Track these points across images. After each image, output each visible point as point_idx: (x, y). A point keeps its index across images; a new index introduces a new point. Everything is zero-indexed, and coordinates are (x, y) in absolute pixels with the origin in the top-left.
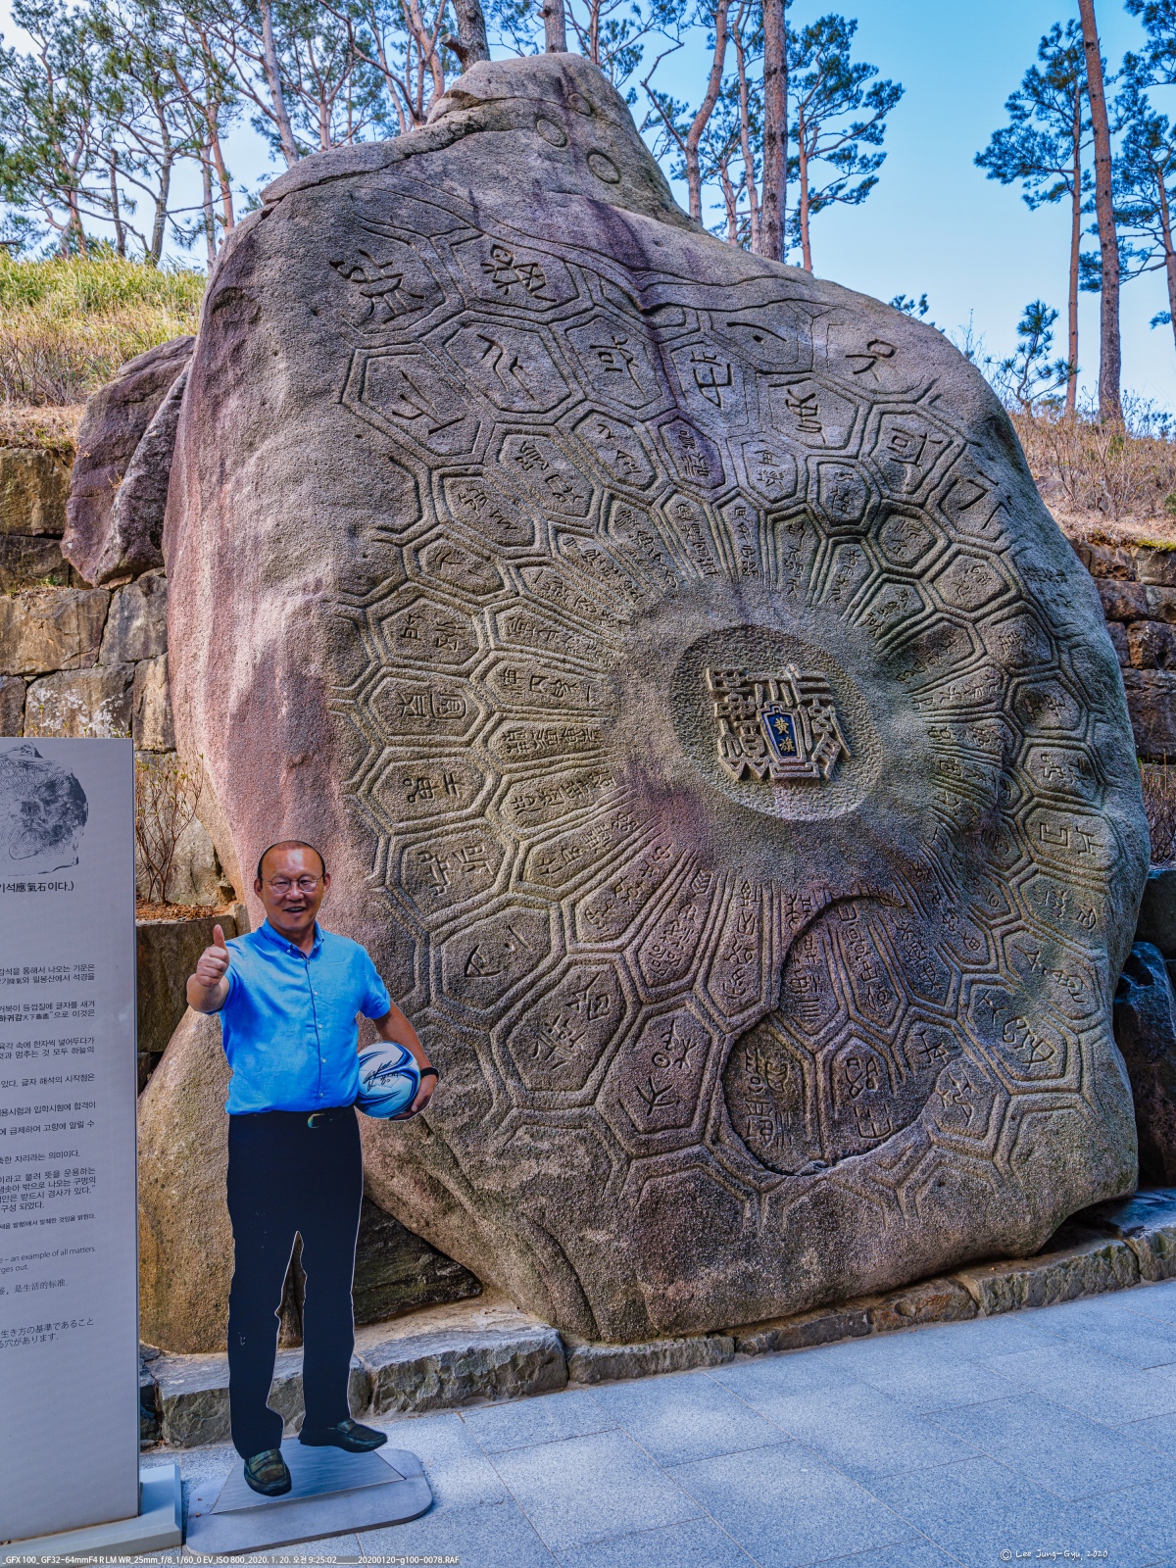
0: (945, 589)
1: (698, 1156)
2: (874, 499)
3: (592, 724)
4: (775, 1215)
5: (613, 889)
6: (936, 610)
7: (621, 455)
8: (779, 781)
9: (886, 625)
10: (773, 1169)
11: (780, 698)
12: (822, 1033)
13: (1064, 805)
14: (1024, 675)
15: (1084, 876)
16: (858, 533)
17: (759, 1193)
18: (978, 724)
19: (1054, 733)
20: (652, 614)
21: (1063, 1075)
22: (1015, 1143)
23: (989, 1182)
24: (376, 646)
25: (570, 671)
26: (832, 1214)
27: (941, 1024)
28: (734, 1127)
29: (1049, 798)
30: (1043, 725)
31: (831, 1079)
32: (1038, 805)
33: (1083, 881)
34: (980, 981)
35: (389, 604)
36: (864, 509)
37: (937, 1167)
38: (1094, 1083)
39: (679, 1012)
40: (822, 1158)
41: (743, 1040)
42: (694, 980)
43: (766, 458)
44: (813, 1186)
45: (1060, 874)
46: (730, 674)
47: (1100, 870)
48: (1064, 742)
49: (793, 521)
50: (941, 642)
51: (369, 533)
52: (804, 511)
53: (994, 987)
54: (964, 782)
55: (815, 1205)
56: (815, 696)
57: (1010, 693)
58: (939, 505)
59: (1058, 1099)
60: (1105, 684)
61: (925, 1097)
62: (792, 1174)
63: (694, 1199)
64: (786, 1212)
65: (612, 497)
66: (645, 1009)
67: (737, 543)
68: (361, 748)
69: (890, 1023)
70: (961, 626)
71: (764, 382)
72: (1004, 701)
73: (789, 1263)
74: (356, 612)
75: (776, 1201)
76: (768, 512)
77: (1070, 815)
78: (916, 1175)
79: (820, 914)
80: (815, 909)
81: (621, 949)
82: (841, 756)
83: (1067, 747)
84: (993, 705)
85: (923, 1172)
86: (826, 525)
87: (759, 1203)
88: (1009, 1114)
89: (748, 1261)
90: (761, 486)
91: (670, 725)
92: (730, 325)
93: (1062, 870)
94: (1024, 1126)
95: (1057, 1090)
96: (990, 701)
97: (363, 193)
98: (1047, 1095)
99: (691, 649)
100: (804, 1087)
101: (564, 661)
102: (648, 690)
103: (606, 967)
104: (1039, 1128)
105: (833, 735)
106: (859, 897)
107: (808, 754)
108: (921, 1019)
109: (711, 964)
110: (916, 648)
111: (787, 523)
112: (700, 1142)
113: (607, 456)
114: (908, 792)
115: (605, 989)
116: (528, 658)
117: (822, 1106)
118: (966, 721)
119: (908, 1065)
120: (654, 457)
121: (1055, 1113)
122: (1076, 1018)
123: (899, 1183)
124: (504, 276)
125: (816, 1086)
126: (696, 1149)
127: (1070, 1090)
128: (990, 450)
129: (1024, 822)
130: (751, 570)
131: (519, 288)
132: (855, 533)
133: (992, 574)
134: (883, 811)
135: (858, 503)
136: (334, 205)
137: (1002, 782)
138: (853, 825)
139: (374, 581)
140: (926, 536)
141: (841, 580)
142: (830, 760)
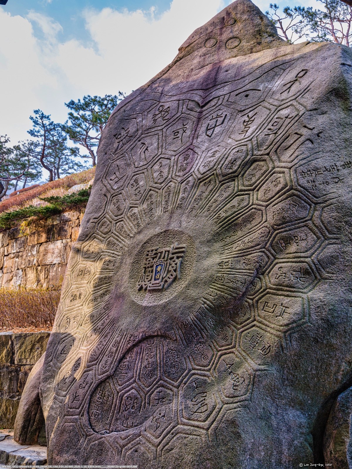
0: (261, 193)
1: (76, 419)
2: (248, 158)
3: (111, 274)
4: (87, 445)
5: (95, 330)
6: (252, 204)
7: (161, 172)
8: (149, 290)
9: (224, 217)
10: (93, 429)
11: (164, 258)
12: (123, 386)
13: (280, 292)
14: (282, 228)
15: (273, 328)
16: (235, 177)
17: (87, 436)
18: (249, 257)
19: (291, 255)
20: (140, 232)
21: (204, 421)
22: (168, 444)
23: (150, 456)
24: (80, 256)
25: (113, 257)
26: (102, 450)
27: (171, 390)
28: (88, 413)
29: (274, 289)
30: (287, 252)
31: (121, 402)
32: (268, 293)
33: (272, 331)
34: (198, 374)
35: (88, 242)
36: (240, 165)
37: (138, 444)
38: (216, 428)
39: (90, 372)
40: (109, 430)
41: (102, 383)
42: (98, 362)
43: (214, 154)
44: (100, 438)
45: (264, 327)
46: (152, 251)
47: (281, 326)
48: (295, 260)
49: (207, 180)
50: (249, 219)
51: (91, 221)
52: (213, 174)
53: (202, 378)
54: (224, 285)
55: (98, 445)
56: (175, 256)
57: (271, 239)
58: (276, 151)
59: (196, 431)
60: (346, 222)
61: (149, 417)
62: (97, 433)
63: (71, 432)
64: (90, 445)
65: (150, 190)
66: (85, 370)
67: (181, 196)
68: (67, 286)
69: (150, 386)
70: (260, 210)
71: (240, 115)
72: (267, 243)
73: (86, 461)
74: (79, 246)
75: (89, 440)
76: (199, 179)
77: (282, 297)
78: (129, 445)
79: (140, 342)
80: (137, 340)
81: (87, 349)
82: (175, 279)
83: (296, 262)
84: (259, 246)
85: (132, 445)
86: (220, 178)
87: (85, 439)
88: (172, 432)
89: (75, 456)
90: (202, 169)
91: (129, 272)
92: (237, 95)
93: (266, 325)
94: (175, 438)
95: (198, 427)
97: (128, 108)
98: (192, 428)
99: (145, 243)
100: (112, 404)
101: (113, 254)
102: (128, 261)
103: (82, 355)
104: (180, 441)
105: (175, 271)
106: (157, 336)
107: (163, 278)
108: (163, 386)
109: (103, 357)
110: (236, 225)
111: (204, 182)
112: (79, 415)
113: (156, 175)
114: (193, 293)
115: (80, 362)
117: (115, 412)
118: (243, 256)
119: (149, 404)
120: (172, 169)
121: (191, 436)
122: (228, 397)
123: (124, 446)
124: (157, 117)
125: (116, 405)
126: (77, 417)
127: (203, 429)
128: (325, 109)
129: (257, 302)
130: (180, 207)
131: (160, 119)
132: (232, 177)
133: (282, 180)
134: (180, 300)
135: (238, 163)
136: (119, 116)
137: (252, 283)
138: (164, 307)
139: (87, 236)
140: (264, 168)
141: (216, 201)
142: (170, 281)
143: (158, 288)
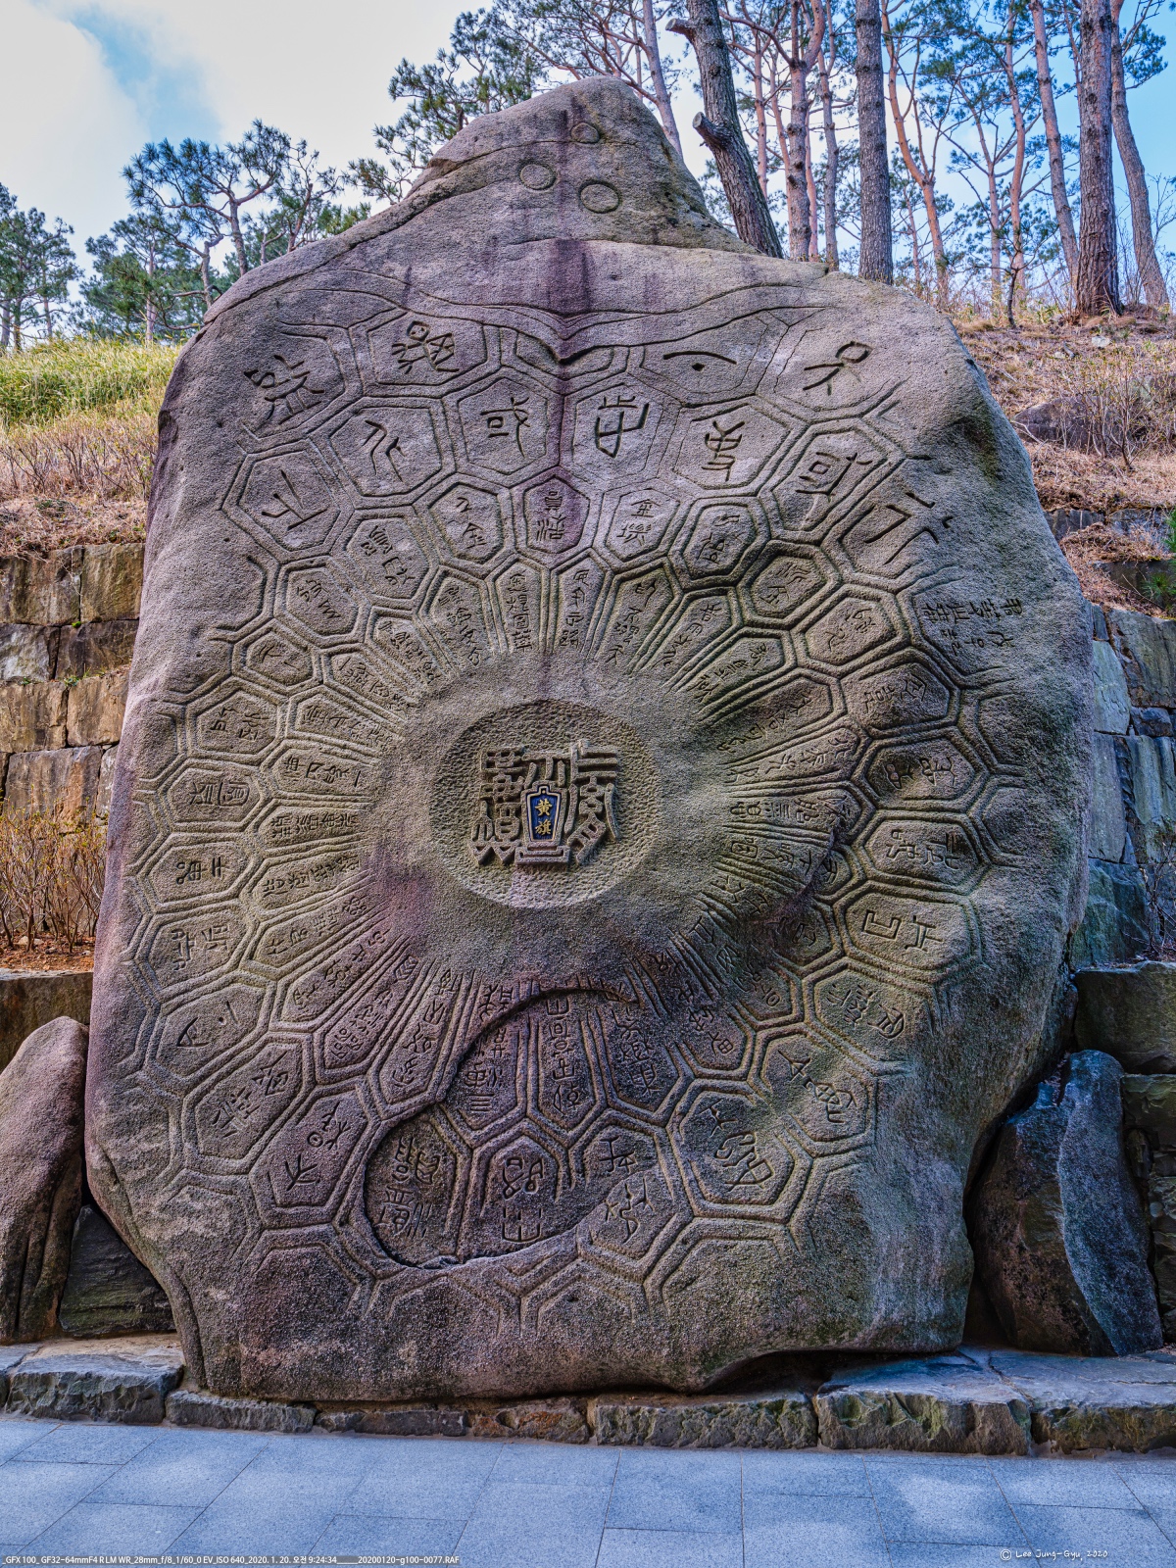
0: (815, 641)
1: (321, 1235)
2: (759, 540)
3: (352, 809)
4: (383, 1303)
5: (325, 972)
6: (796, 666)
7: (472, 527)
8: (522, 866)
9: (720, 688)
10: (396, 1258)
11: (553, 777)
12: (486, 1129)
13: (905, 890)
14: (891, 736)
15: (904, 974)
16: (726, 583)
17: (374, 1278)
18: (809, 797)
19: (919, 804)
20: (442, 695)
21: (771, 1202)
22: (675, 1268)
23: (628, 1305)
24: (187, 740)
25: (347, 757)
26: (443, 1311)
27: (643, 1131)
28: (366, 1213)
29: (889, 882)
30: (907, 794)
31: (486, 1176)
32: (871, 890)
33: (900, 981)
34: (714, 1088)
35: (209, 699)
36: (740, 555)
37: (574, 1280)
38: (809, 1217)
39: (345, 1096)
40: (454, 1254)
41: (398, 1129)
42: (370, 1065)
43: (643, 510)
44: (431, 1280)
45: (874, 971)
46: (505, 754)
47: (926, 968)
48: (931, 815)
49: (643, 579)
50: (791, 702)
51: (209, 633)
52: (661, 566)
53: (730, 1096)
54: (759, 865)
55: (428, 1299)
56: (593, 775)
57: (865, 759)
58: (840, 540)
59: (753, 1228)
60: (1032, 739)
61: (591, 1206)
62: (415, 1265)
63: (307, 1275)
64: (396, 1301)
65: (446, 574)
66: (317, 1089)
67: (565, 609)
68: (150, 833)
69: (575, 1125)
70: (822, 683)
71: (689, 416)
72: (854, 768)
73: (385, 1351)
74: (175, 709)
75: (388, 1290)
76: (616, 572)
77: (911, 901)
78: (547, 1286)
79: (522, 1007)
80: (514, 1001)
81: (312, 1030)
82: (604, 840)
83: (933, 821)
84: (836, 774)
85: (556, 1284)
86: (685, 580)
87: (372, 1289)
88: (680, 1237)
89: (342, 1342)
90: (617, 544)
91: (425, 808)
92: (666, 357)
93: (879, 967)
94: (694, 1252)
95: (756, 1218)
96: (834, 770)
97: (292, 298)
98: (740, 1222)
99: (472, 729)
100: (453, 1182)
101: (344, 747)
102: (416, 774)
103: (293, 1046)
104: (712, 1258)
105: (601, 816)
106: (577, 991)
107: (564, 836)
108: (616, 1123)
109: (389, 1051)
110: (755, 711)
111: (635, 582)
112: (329, 1221)
113: (454, 531)
114: (671, 878)
115: (287, 1068)
116: (311, 746)
117: (469, 1202)
118: (794, 794)
119: (582, 1171)
120: (508, 524)
121: (743, 1242)
122: (821, 1140)
123: (526, 1291)
124: (410, 355)
125: (467, 1183)
126: (323, 1228)
127: (773, 1220)
128: (946, 461)
129: (845, 909)
130: (571, 638)
131: (424, 364)
132: (720, 584)
133: (878, 618)
134: (634, 898)
135: (734, 549)
136: (258, 317)
137: (827, 864)
138: (589, 913)
139: (201, 679)
140: (813, 578)
141: (682, 641)
142: (589, 843)
143: (555, 859)
